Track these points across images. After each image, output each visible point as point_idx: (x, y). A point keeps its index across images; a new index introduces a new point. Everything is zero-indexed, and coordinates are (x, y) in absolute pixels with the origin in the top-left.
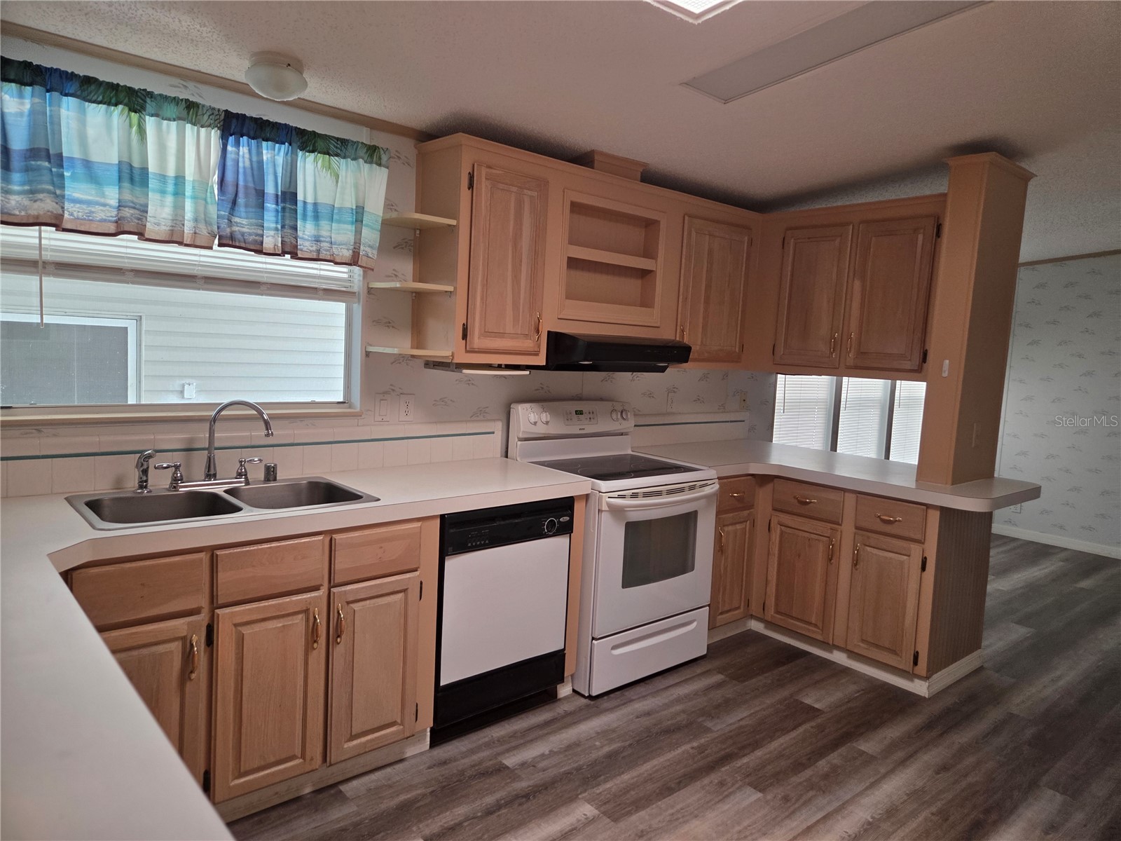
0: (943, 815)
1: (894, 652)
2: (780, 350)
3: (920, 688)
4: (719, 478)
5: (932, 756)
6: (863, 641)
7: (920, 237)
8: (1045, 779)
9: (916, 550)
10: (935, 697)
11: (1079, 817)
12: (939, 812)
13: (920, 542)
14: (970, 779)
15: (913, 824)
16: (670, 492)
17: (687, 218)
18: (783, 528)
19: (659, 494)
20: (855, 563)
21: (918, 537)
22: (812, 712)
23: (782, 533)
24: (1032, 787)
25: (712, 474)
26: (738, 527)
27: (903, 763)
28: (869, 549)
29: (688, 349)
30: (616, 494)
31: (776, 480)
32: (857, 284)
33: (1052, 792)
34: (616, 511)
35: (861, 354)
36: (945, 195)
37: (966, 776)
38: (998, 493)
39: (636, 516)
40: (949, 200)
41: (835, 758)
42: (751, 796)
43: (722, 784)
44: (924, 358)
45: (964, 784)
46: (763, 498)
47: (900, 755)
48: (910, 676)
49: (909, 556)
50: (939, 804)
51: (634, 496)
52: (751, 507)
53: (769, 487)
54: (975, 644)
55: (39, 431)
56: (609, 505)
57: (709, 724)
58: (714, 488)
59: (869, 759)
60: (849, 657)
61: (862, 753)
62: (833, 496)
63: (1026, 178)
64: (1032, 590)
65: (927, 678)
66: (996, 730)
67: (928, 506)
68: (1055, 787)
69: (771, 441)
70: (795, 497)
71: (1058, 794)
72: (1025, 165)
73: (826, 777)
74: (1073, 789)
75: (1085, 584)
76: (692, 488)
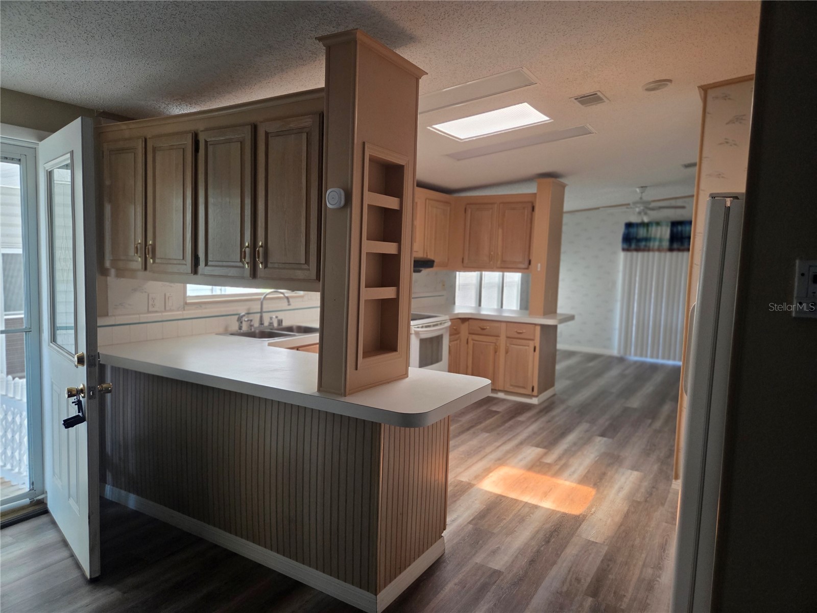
1: (524, 388)
2: (466, 261)
3: (535, 401)
4: (451, 320)
5: (544, 419)
6: (511, 385)
7: (526, 211)
9: (531, 344)
10: (540, 404)
11: (595, 428)
13: (533, 340)
16: (434, 326)
17: (427, 200)
18: (474, 342)
19: (429, 326)
20: (507, 352)
21: (532, 338)
22: (497, 412)
23: (474, 344)
25: (447, 317)
26: (455, 342)
28: (513, 346)
29: (433, 261)
30: (416, 327)
31: (470, 320)
32: (500, 231)
34: (417, 333)
35: (503, 261)
36: (535, 194)
38: (559, 318)
39: (424, 336)
40: (538, 196)
41: (511, 423)
42: (486, 435)
43: (474, 433)
44: (530, 263)
46: (464, 328)
47: (533, 420)
48: (530, 396)
49: (528, 346)
51: (422, 327)
52: (458, 333)
53: (466, 324)
54: (552, 385)
55: (201, 306)
56: (415, 331)
57: (460, 419)
58: (449, 324)
59: (523, 422)
60: (505, 394)
61: (520, 421)
62: (496, 324)
63: (563, 186)
64: (569, 368)
65: (536, 396)
66: (564, 410)
67: (535, 325)
69: (454, 303)
70: (480, 327)
72: (562, 180)
73: (509, 428)
75: (591, 364)
76: (441, 324)
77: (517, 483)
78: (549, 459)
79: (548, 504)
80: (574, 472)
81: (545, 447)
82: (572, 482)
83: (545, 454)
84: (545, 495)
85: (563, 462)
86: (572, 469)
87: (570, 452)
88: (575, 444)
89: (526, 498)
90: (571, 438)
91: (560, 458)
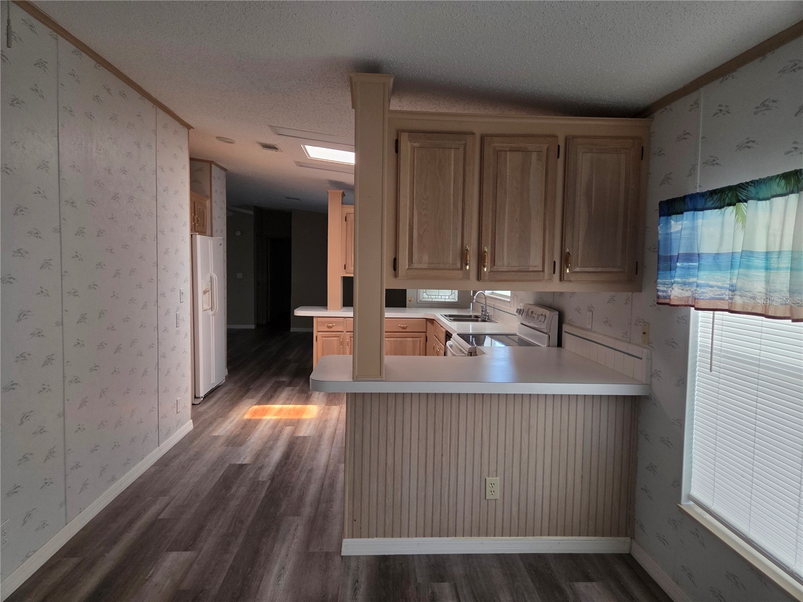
0: (300, 457)
8: (268, 484)
11: (251, 475)
12: (302, 457)
14: (298, 471)
15: (307, 450)
24: (273, 479)
27: (327, 467)
33: (264, 480)
37: (300, 472)
45: (299, 468)
50: (303, 459)
68: (264, 483)
71: (261, 480)
74: (255, 485)
77: (301, 412)
78: (288, 430)
79: (277, 407)
80: (266, 424)
81: (298, 438)
82: (266, 419)
83: (294, 432)
84: (280, 411)
85: (277, 430)
86: (268, 426)
87: (273, 438)
88: (271, 448)
89: (291, 406)
90: (277, 455)
91: (281, 431)
